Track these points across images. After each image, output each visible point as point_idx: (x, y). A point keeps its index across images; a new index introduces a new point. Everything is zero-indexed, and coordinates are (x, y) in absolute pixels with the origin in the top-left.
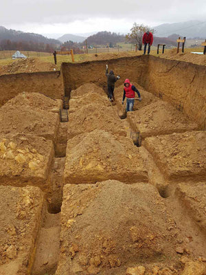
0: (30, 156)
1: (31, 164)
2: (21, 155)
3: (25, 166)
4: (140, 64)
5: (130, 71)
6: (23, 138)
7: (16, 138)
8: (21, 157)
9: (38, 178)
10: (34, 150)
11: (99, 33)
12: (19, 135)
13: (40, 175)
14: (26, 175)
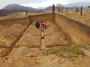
0: (7, 41)
1: (7, 43)
2: (4, 40)
3: (5, 43)
4: (52, 15)
5: (49, 18)
6: (6, 36)
7: (4, 36)
8: (4, 41)
9: (8, 47)
10: (9, 39)
11: (50, 6)
12: (5, 35)
13: (9, 46)
14: (5, 46)
